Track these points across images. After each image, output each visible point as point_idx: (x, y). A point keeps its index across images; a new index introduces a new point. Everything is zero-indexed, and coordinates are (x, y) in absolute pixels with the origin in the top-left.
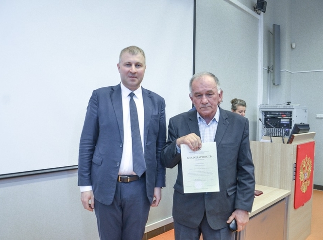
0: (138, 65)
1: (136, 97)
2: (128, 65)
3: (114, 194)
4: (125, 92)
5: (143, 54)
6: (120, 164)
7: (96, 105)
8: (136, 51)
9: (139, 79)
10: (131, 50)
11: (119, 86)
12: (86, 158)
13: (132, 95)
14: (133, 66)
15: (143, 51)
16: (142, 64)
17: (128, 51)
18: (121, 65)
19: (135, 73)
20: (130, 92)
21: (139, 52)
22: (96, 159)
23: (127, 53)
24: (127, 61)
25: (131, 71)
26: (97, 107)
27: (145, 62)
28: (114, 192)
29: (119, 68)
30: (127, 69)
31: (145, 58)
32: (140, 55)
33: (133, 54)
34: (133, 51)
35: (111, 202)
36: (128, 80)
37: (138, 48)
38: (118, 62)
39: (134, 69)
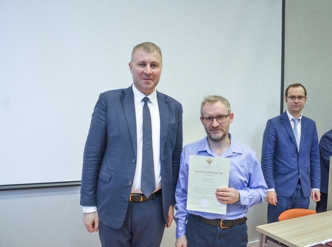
0: (153, 65)
1: (150, 102)
2: (142, 64)
3: (124, 216)
4: (138, 96)
5: (160, 53)
6: (132, 183)
7: (104, 111)
8: (151, 48)
9: (155, 81)
10: (146, 47)
11: (131, 88)
12: (91, 173)
13: (146, 100)
14: (148, 66)
15: (159, 48)
16: (158, 64)
17: (142, 47)
18: (134, 64)
19: (150, 74)
20: (144, 96)
21: (155, 49)
22: (104, 174)
23: (141, 51)
24: (141, 60)
25: (145, 72)
26: (105, 114)
27: (161, 62)
28: (125, 214)
29: (131, 68)
30: (141, 69)
31: (161, 56)
32: (155, 53)
33: (149, 51)
34: (149, 48)
35: (120, 225)
36: (142, 82)
37: (153, 44)
38: (130, 61)
39: (148, 69)
